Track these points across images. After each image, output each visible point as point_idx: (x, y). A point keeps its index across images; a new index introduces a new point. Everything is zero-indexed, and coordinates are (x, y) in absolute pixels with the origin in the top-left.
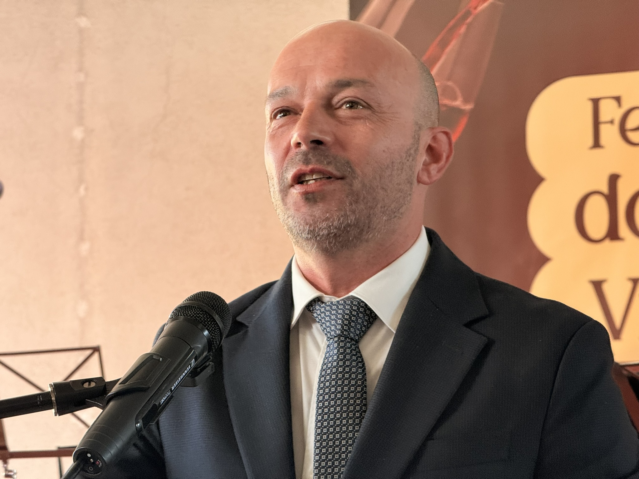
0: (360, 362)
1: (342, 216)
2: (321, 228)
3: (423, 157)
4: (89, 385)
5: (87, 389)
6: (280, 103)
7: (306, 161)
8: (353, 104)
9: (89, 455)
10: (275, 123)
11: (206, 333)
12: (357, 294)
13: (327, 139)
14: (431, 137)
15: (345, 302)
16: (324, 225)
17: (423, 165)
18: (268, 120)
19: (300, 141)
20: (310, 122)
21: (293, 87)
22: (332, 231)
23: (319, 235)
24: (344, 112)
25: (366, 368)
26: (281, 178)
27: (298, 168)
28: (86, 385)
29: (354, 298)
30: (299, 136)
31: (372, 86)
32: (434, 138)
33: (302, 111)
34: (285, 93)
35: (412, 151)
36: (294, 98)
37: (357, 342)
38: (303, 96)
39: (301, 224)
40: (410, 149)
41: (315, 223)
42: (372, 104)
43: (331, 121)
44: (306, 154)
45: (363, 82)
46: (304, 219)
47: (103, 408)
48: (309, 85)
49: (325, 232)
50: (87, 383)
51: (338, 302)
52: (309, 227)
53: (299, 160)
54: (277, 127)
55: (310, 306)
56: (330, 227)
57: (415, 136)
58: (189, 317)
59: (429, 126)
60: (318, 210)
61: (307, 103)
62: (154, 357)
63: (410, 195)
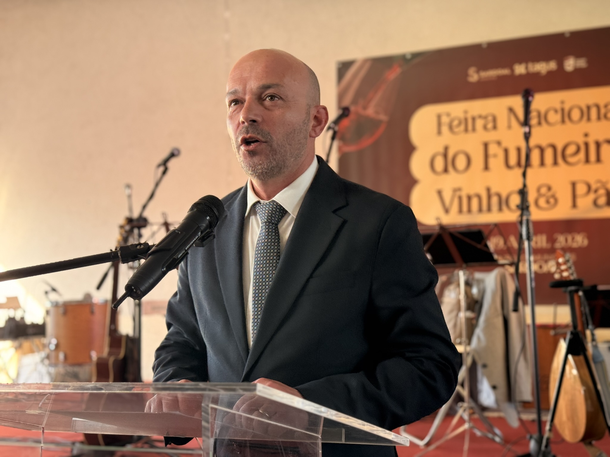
0: (277, 236)
1: (268, 163)
2: (258, 169)
3: (312, 123)
4: (140, 247)
5: (138, 249)
6: (233, 97)
7: (247, 132)
8: (272, 97)
9: (133, 287)
10: (231, 109)
11: (208, 218)
12: (276, 199)
13: (259, 119)
14: (316, 111)
15: (270, 203)
16: (260, 167)
17: (312, 127)
18: (228, 107)
19: (243, 121)
20: (249, 110)
21: (239, 88)
22: (264, 170)
23: (257, 173)
24: (268, 102)
25: (281, 239)
26: (237, 141)
27: (243, 136)
28: (138, 247)
29: (274, 201)
30: (243, 118)
31: (282, 86)
32: (318, 112)
33: (245, 101)
34: (235, 92)
35: (306, 121)
36: (241, 95)
37: (277, 225)
38: (245, 94)
39: (247, 167)
40: (305, 120)
41: (255, 166)
42: (282, 97)
43: (261, 108)
44: (247, 128)
45: (277, 85)
46: (249, 164)
47: (146, 259)
48: (248, 87)
49: (260, 171)
50: (139, 246)
51: (266, 203)
52: (252, 168)
53: (244, 132)
54: (232, 111)
55: (254, 205)
56: (262, 168)
57: (307, 112)
58: (199, 209)
59: (315, 105)
60: (256, 159)
61: (247, 97)
62: (176, 232)
63: (306, 144)
